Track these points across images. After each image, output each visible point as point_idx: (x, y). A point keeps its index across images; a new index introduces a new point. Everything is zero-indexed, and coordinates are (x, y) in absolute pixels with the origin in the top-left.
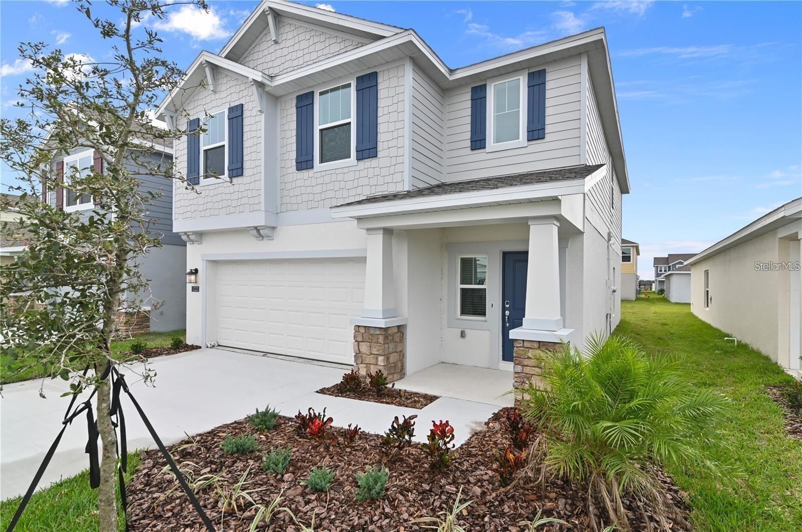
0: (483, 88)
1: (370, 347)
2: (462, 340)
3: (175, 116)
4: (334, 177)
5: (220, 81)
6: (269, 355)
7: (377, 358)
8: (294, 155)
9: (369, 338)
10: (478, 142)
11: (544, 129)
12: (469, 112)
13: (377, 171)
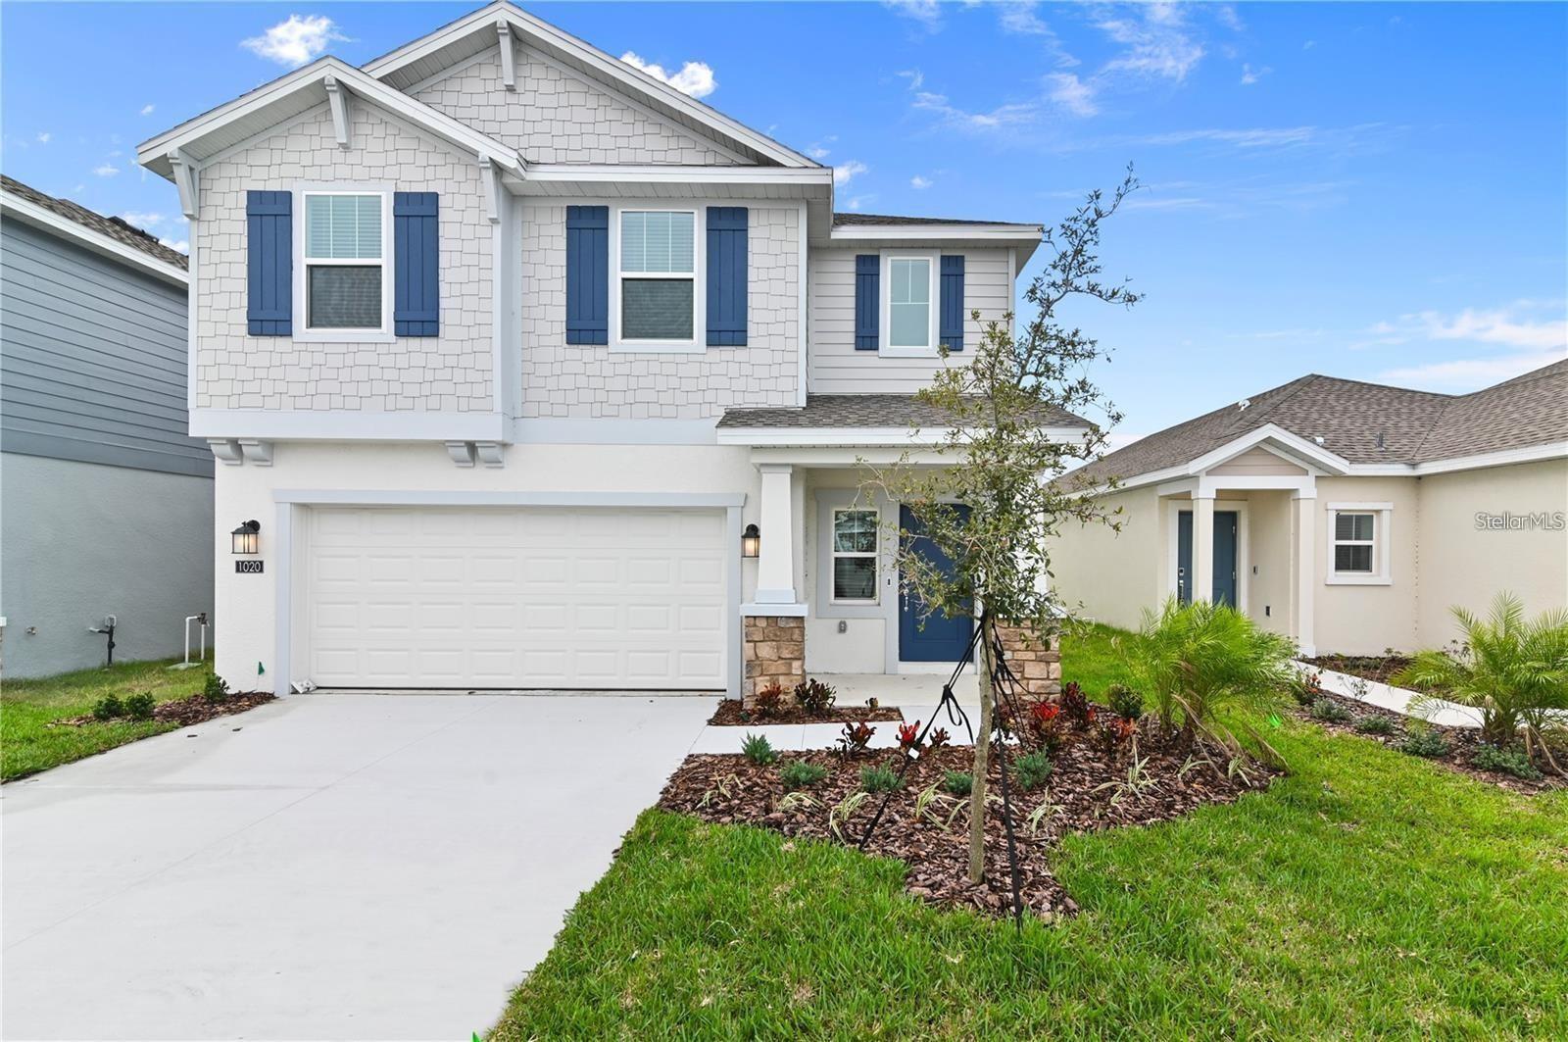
0: (875, 260)
1: (778, 649)
2: (842, 635)
3: (198, 167)
4: (655, 368)
5: (364, 129)
6: (478, 692)
7: (790, 665)
8: (561, 314)
9: (776, 635)
10: (867, 338)
11: (962, 337)
12: (852, 291)
13: (746, 369)
